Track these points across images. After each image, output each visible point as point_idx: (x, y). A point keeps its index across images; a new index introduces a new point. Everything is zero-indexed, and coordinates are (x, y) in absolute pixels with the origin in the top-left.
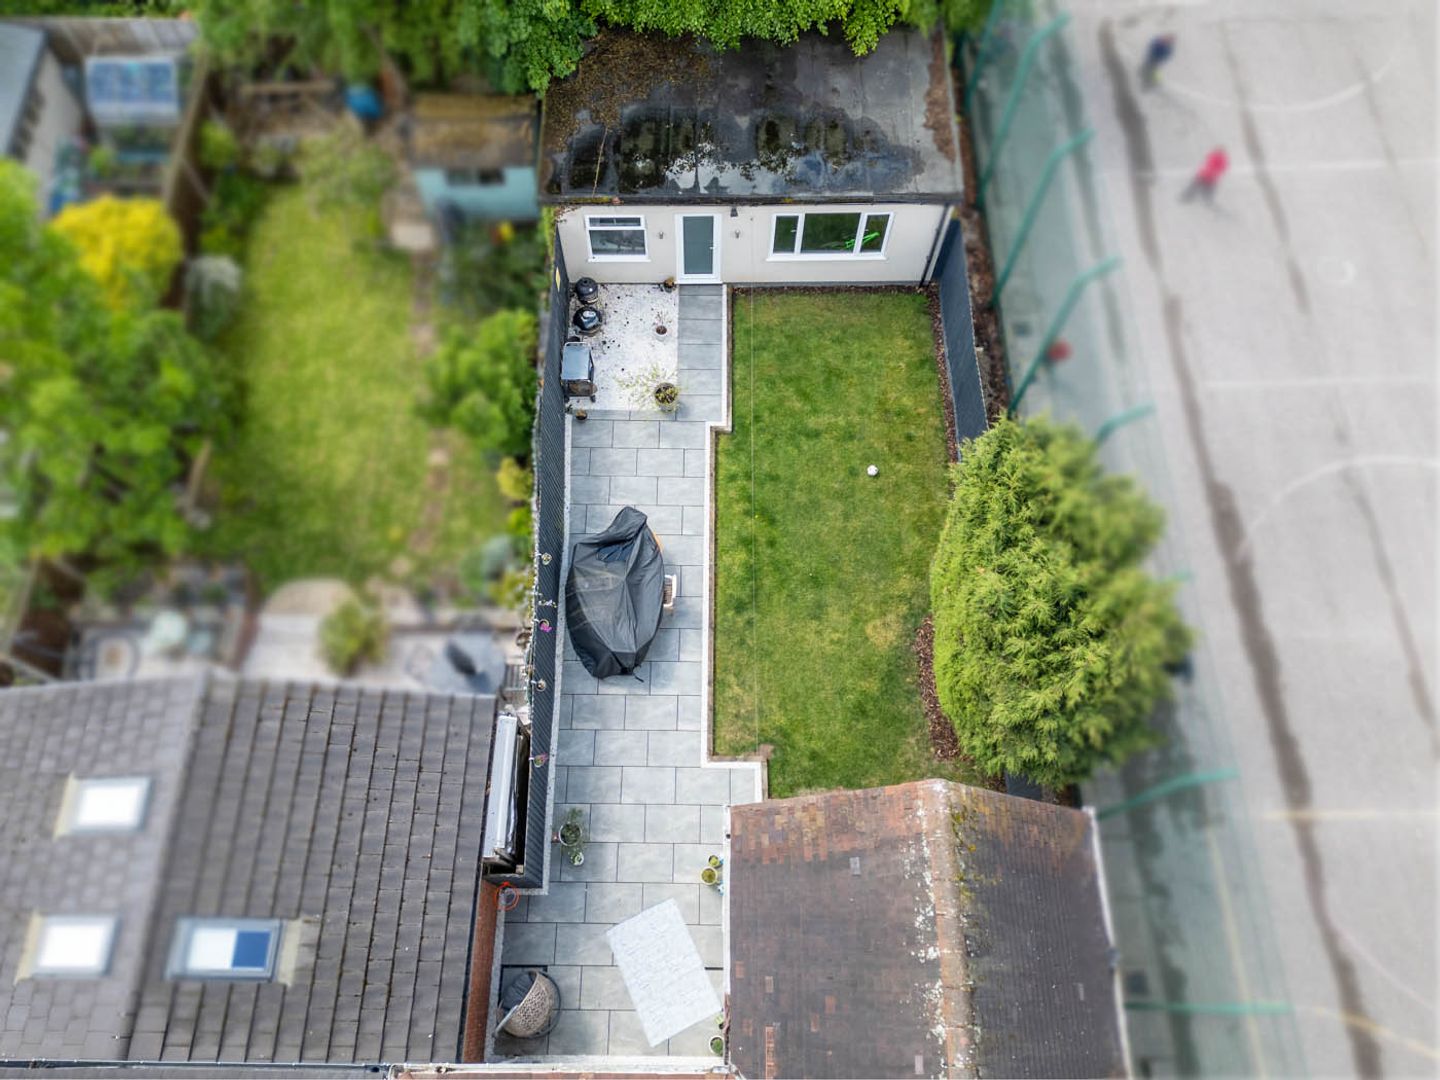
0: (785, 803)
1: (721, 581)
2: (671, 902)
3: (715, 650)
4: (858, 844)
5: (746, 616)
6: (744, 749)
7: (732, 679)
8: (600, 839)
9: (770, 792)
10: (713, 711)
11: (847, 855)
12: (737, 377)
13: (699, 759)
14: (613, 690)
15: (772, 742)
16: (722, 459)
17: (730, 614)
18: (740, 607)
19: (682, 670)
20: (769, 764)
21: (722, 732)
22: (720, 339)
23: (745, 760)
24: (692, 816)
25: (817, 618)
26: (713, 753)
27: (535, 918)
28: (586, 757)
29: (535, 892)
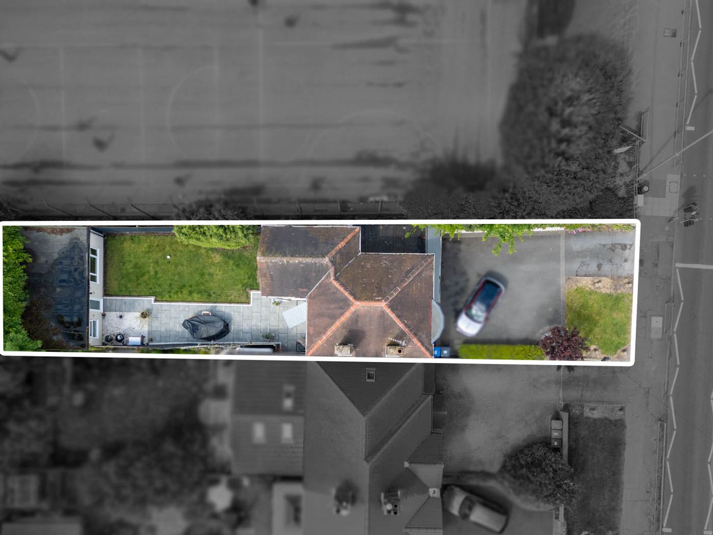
0: (261, 285)
1: (202, 300)
2: (283, 314)
3: (222, 302)
4: (268, 272)
5: (212, 294)
6: (247, 295)
7: (230, 298)
8: (269, 330)
9: (258, 289)
10: (238, 303)
11: (270, 274)
12: (136, 294)
13: (250, 307)
14: (232, 328)
15: (246, 288)
16: (164, 300)
17: (212, 298)
18: (210, 295)
19: (227, 311)
20: (251, 289)
21: (243, 301)
22: (123, 299)
23: (250, 295)
24: (264, 308)
25: (212, 275)
26: (249, 303)
27: (286, 345)
28: (249, 335)
29: (280, 345)
